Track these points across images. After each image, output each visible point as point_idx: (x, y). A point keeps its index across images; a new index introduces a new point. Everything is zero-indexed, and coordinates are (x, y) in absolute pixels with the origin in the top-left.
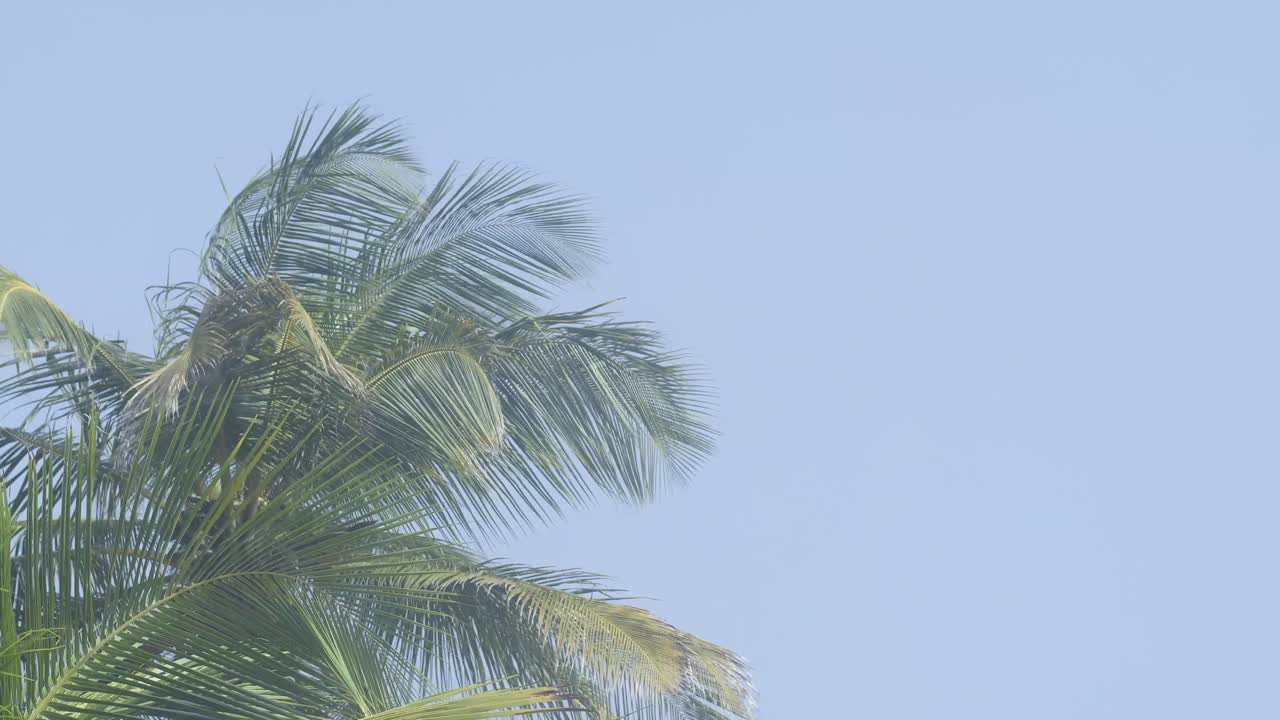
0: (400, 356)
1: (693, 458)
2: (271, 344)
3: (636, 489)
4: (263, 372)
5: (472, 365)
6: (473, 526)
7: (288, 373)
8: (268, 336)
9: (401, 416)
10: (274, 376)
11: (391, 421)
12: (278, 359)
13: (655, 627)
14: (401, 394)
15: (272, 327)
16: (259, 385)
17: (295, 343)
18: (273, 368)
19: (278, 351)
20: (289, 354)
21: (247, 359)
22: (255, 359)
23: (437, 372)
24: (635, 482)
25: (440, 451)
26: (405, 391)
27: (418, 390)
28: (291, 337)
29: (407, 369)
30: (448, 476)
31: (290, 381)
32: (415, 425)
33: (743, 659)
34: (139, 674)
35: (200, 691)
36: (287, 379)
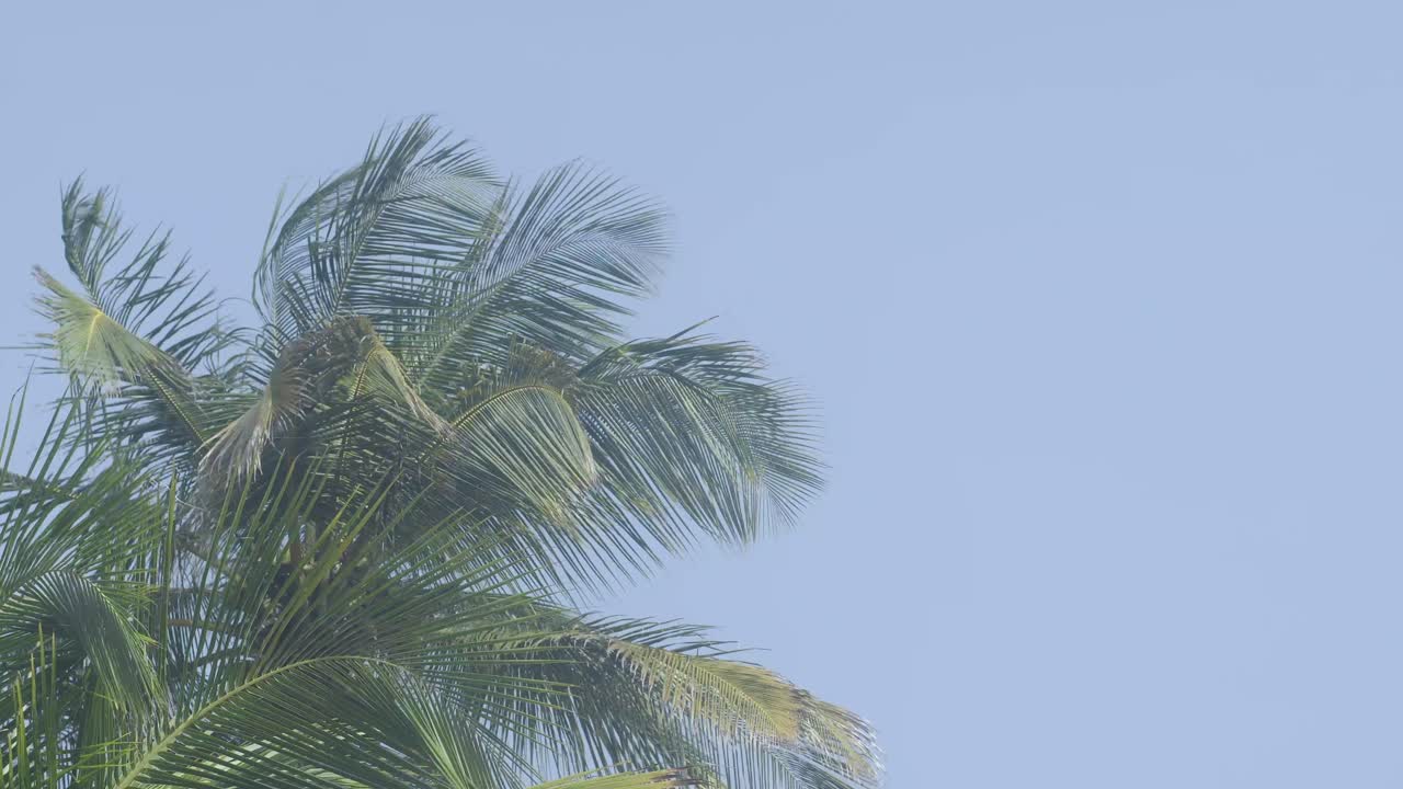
0: (478, 398)
1: (799, 493)
2: (344, 391)
3: (738, 530)
4: (335, 422)
5: (557, 400)
6: (564, 580)
7: (361, 421)
8: (341, 382)
9: (483, 464)
10: (347, 425)
11: (473, 470)
12: (350, 406)
13: (769, 681)
14: (483, 440)
15: (346, 372)
16: (329, 436)
17: (370, 388)
18: (347, 417)
19: (351, 398)
20: (364, 400)
21: (319, 408)
22: (327, 407)
23: (520, 413)
24: (739, 522)
25: (527, 501)
26: (487, 436)
27: (502, 434)
28: (365, 381)
29: (486, 412)
30: (537, 529)
31: (365, 430)
32: (500, 474)
33: (867, 721)
34: (209, 763)
35: (284, 776)
36: (359, 428)
